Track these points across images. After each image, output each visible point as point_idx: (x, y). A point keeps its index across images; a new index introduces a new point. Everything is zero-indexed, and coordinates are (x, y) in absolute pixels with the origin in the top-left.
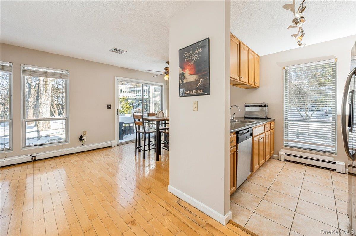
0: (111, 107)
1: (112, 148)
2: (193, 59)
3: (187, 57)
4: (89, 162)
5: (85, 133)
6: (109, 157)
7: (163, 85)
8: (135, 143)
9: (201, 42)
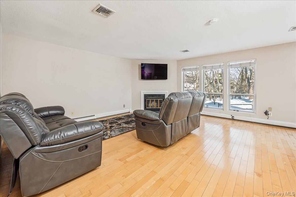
5: (270, 109)
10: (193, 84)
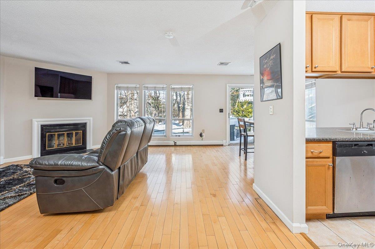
0: (223, 111)
1: (223, 147)
2: (269, 65)
3: (265, 63)
4: (203, 153)
5: (203, 130)
6: (218, 152)
8: (239, 146)
9: (274, 48)
10: (122, 107)
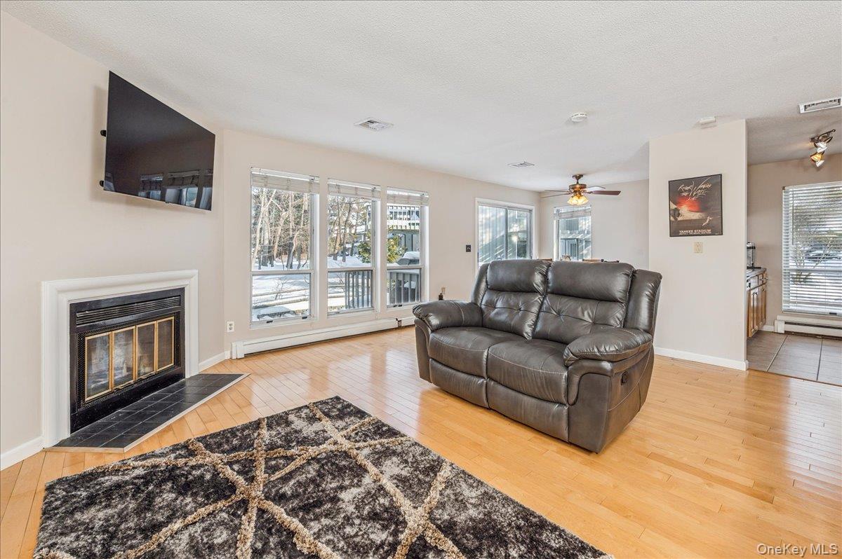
0: (470, 249)
2: (696, 195)
3: (685, 191)
5: (443, 289)
7: (533, 208)
9: (710, 177)
